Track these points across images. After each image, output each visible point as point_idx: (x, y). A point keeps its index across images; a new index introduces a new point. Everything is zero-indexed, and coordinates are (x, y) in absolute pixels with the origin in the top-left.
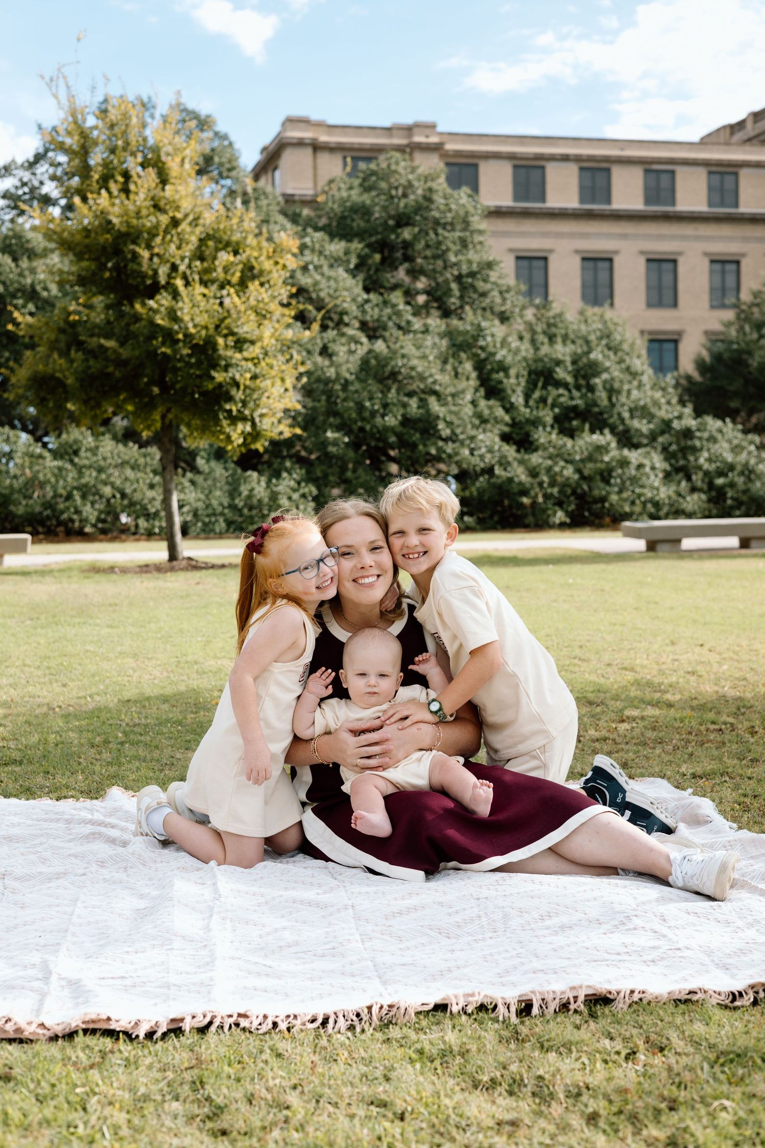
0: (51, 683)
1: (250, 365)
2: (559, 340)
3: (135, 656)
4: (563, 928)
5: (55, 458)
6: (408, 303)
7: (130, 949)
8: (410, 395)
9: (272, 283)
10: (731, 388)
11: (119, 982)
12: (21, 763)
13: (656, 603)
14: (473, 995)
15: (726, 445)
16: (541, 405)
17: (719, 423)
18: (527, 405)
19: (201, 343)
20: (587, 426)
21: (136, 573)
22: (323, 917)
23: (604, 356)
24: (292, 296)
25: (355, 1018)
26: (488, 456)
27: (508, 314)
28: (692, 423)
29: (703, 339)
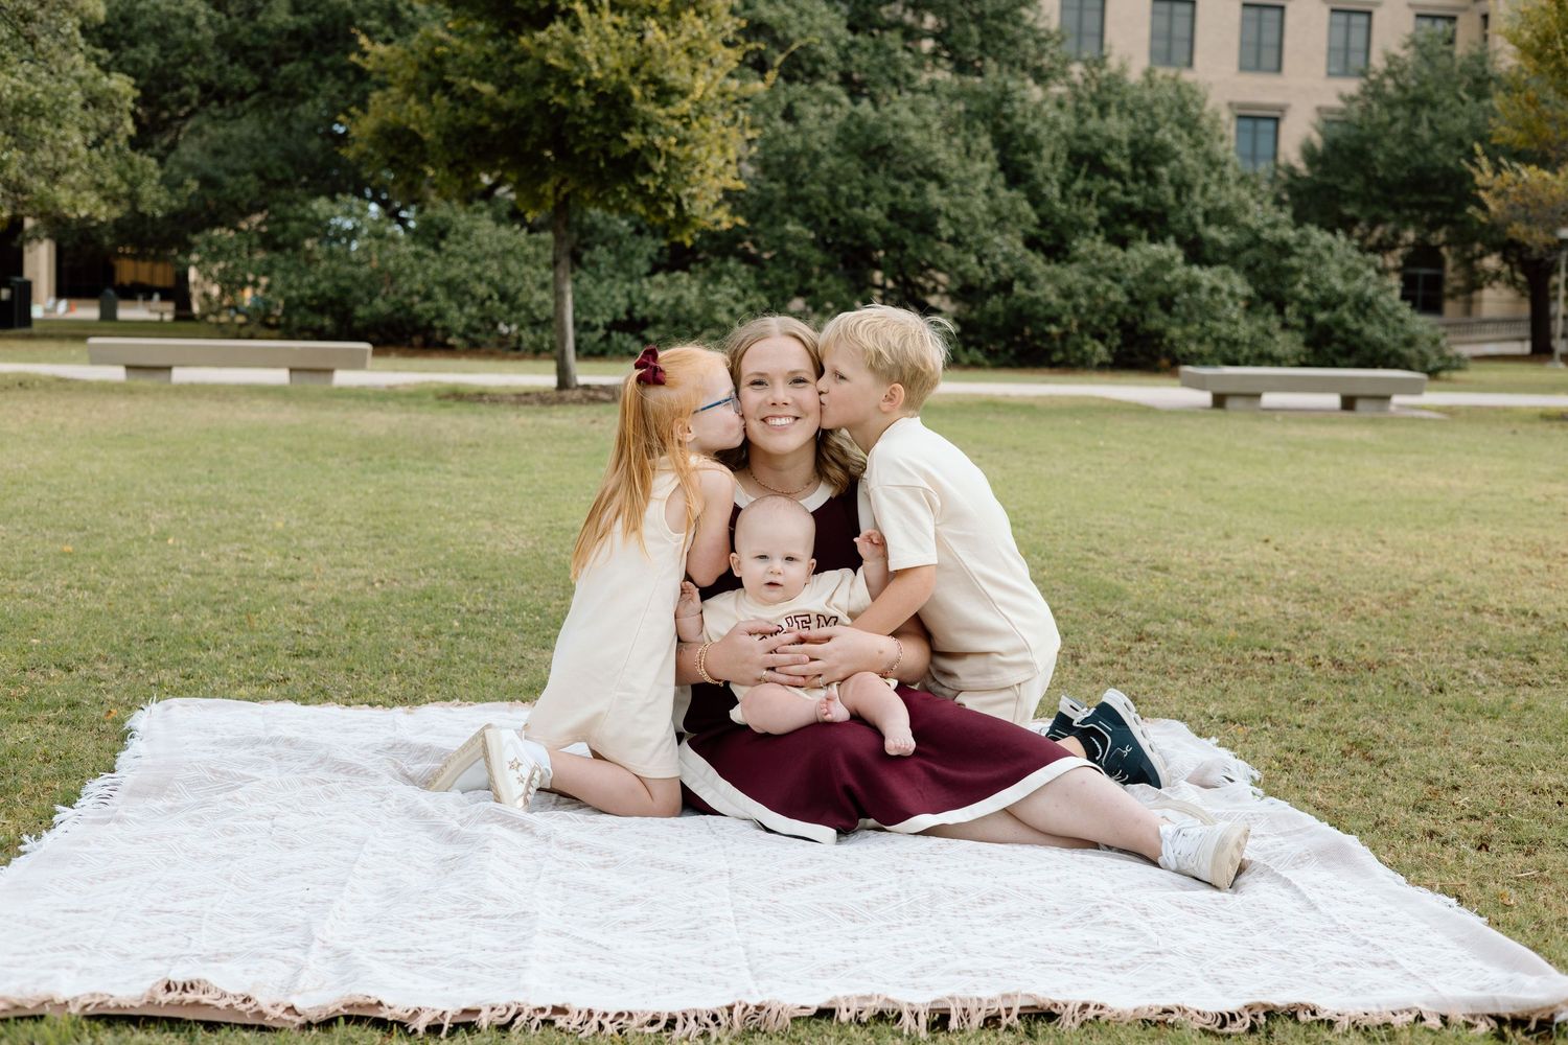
0: (374, 549)
1: (677, 125)
2: (1113, 110)
3: (494, 518)
4: (1008, 917)
5: (414, 241)
6: (910, 50)
7: (423, 913)
8: (902, 177)
9: (713, 13)
10: (1346, 188)
11: (402, 956)
12: (318, 655)
13: (1214, 480)
14: (869, 998)
15: (1335, 267)
16: (1083, 201)
17: (1328, 237)
18: (1064, 198)
19: (609, 92)
20: (1145, 234)
21: (511, 403)
22: (689, 885)
23: (1175, 137)
24: (740, 32)
25: (710, 1022)
26: (1005, 266)
27: (1045, 72)
28: (1290, 235)
29: (1315, 118)
